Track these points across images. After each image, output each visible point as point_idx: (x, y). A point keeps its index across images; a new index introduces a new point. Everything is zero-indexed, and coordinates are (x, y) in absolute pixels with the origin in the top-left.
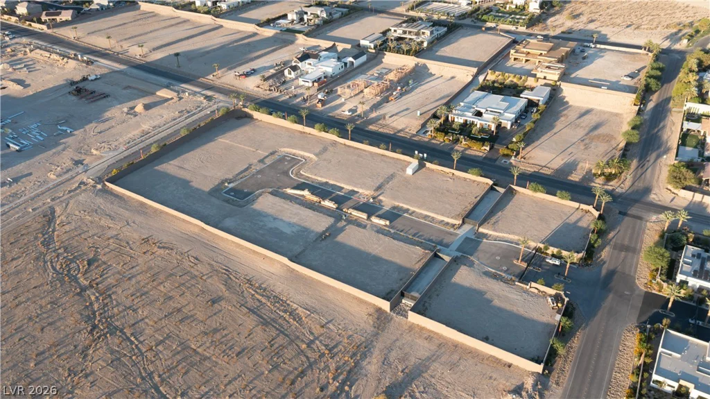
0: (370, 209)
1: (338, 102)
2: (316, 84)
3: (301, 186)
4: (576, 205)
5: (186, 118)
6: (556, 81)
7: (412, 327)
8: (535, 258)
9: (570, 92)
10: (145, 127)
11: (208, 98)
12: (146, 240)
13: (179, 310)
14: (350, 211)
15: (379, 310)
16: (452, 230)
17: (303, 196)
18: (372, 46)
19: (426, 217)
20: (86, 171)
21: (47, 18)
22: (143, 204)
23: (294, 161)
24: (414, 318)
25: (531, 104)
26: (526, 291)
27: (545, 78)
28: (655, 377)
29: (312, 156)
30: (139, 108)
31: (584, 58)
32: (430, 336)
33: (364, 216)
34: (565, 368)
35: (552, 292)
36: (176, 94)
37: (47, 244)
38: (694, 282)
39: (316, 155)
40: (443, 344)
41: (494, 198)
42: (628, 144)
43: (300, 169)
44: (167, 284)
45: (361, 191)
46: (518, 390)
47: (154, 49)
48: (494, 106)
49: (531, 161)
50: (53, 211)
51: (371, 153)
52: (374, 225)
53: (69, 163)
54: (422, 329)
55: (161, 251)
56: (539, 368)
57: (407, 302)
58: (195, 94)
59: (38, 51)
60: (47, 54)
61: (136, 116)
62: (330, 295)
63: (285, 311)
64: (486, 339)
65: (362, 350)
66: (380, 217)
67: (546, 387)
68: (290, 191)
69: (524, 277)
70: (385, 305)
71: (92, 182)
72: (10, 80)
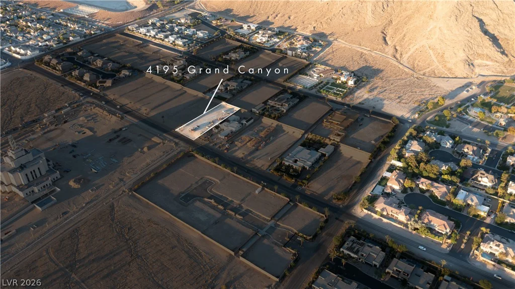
0: (236, 210)
1: (235, 149)
2: (226, 138)
3: (210, 198)
4: (318, 213)
5: (166, 156)
6: (338, 142)
7: (241, 262)
8: (293, 237)
9: (345, 150)
10: (148, 161)
11: (176, 144)
12: (149, 220)
13: (160, 250)
14: (229, 211)
15: (231, 255)
16: (266, 222)
17: (211, 202)
18: (258, 112)
19: (258, 216)
20: (125, 185)
21: (99, 85)
22: (147, 202)
23: (210, 183)
24: (242, 259)
25: (323, 155)
26: (285, 251)
27: (334, 140)
28: (313, 285)
29: (218, 181)
30: (145, 149)
31: (360, 125)
32: (246, 266)
33: (233, 214)
34: (288, 281)
35: (294, 252)
36: (161, 141)
37: (113, 220)
39: (220, 181)
40: (250, 269)
41: (289, 207)
42: (355, 182)
43: (212, 188)
44: (157, 240)
45: (235, 201)
46: (269, 287)
47: (152, 109)
48: (304, 157)
49: (311, 189)
50: (113, 205)
51: (243, 180)
52: (237, 218)
53: (117, 180)
54: (244, 263)
55: (154, 226)
56: (277, 280)
57: (241, 252)
58: (170, 141)
59: (97, 108)
60: (101, 111)
61: (144, 153)
63: (197, 253)
64: (264, 269)
65: (222, 269)
66: (239, 215)
67: (279, 286)
68: (206, 199)
69: (286, 245)
70: (233, 253)
71: (127, 191)
72: (86, 128)
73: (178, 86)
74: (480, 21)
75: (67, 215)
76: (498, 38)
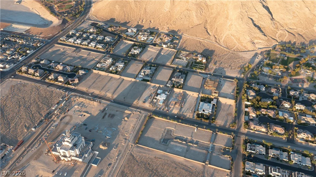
0: (192, 142)
1: (171, 109)
2: (163, 104)
3: (176, 138)
4: (228, 135)
5: (139, 120)
6: (217, 97)
7: (209, 167)
8: (224, 149)
9: (221, 100)
10: (132, 125)
11: (140, 112)
12: (155, 157)
13: (171, 171)
14: (189, 143)
15: (203, 165)
16: (208, 145)
17: (178, 141)
18: (170, 86)
19: (203, 143)
20: (129, 141)
21: (71, 83)
22: (148, 149)
23: (171, 131)
24: (209, 165)
25: (214, 105)
26: (225, 157)
27: (215, 96)
28: (246, 170)
29: (174, 129)
30: (126, 119)
31: (221, 85)
32: (212, 168)
33: (192, 144)
34: (233, 170)
35: (229, 156)
36: (131, 112)
38: (250, 151)
39: (175, 128)
40: (215, 169)
41: (214, 136)
42: (235, 116)
43: (173, 133)
44: (166, 166)
45: (188, 138)
46: (228, 175)
47: (113, 94)
48: (207, 108)
49: (218, 124)
50: (132, 154)
51: (185, 126)
52: (195, 146)
53: (124, 140)
54: (211, 167)
55: (160, 160)
56: (230, 171)
57: (207, 163)
58: (136, 111)
59: (80, 98)
60: (84, 99)
61: (127, 121)
62: (194, 163)
63: (188, 168)
64: (221, 167)
65: (203, 172)
66: (195, 144)
67: (231, 174)
68: (174, 140)
69: (224, 154)
70: (204, 164)
71: (134, 145)
72: (83, 112)
73: (117, 76)
74: (252, 19)
75: (112, 165)
76: (260, 27)
